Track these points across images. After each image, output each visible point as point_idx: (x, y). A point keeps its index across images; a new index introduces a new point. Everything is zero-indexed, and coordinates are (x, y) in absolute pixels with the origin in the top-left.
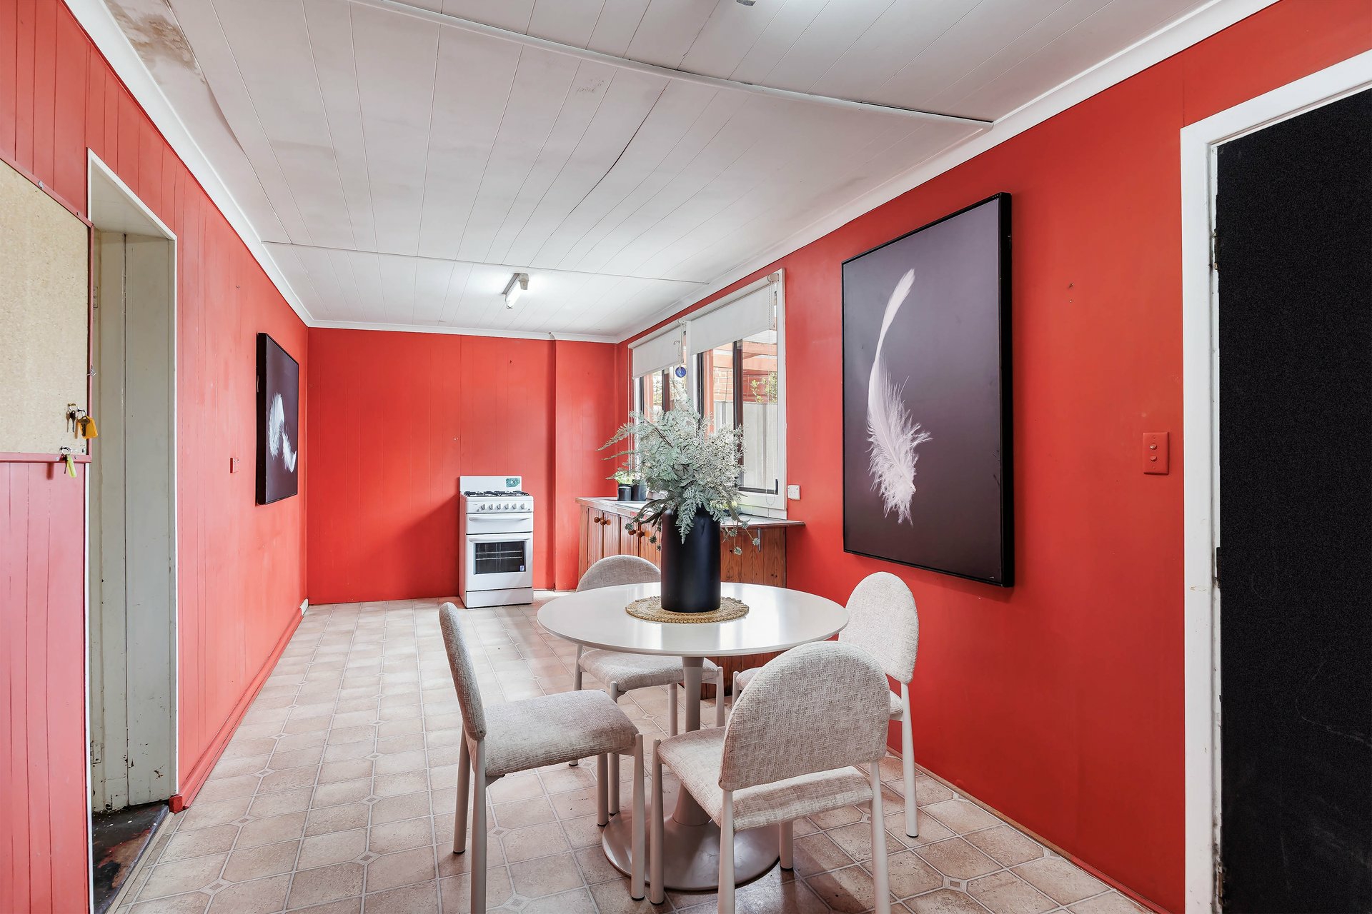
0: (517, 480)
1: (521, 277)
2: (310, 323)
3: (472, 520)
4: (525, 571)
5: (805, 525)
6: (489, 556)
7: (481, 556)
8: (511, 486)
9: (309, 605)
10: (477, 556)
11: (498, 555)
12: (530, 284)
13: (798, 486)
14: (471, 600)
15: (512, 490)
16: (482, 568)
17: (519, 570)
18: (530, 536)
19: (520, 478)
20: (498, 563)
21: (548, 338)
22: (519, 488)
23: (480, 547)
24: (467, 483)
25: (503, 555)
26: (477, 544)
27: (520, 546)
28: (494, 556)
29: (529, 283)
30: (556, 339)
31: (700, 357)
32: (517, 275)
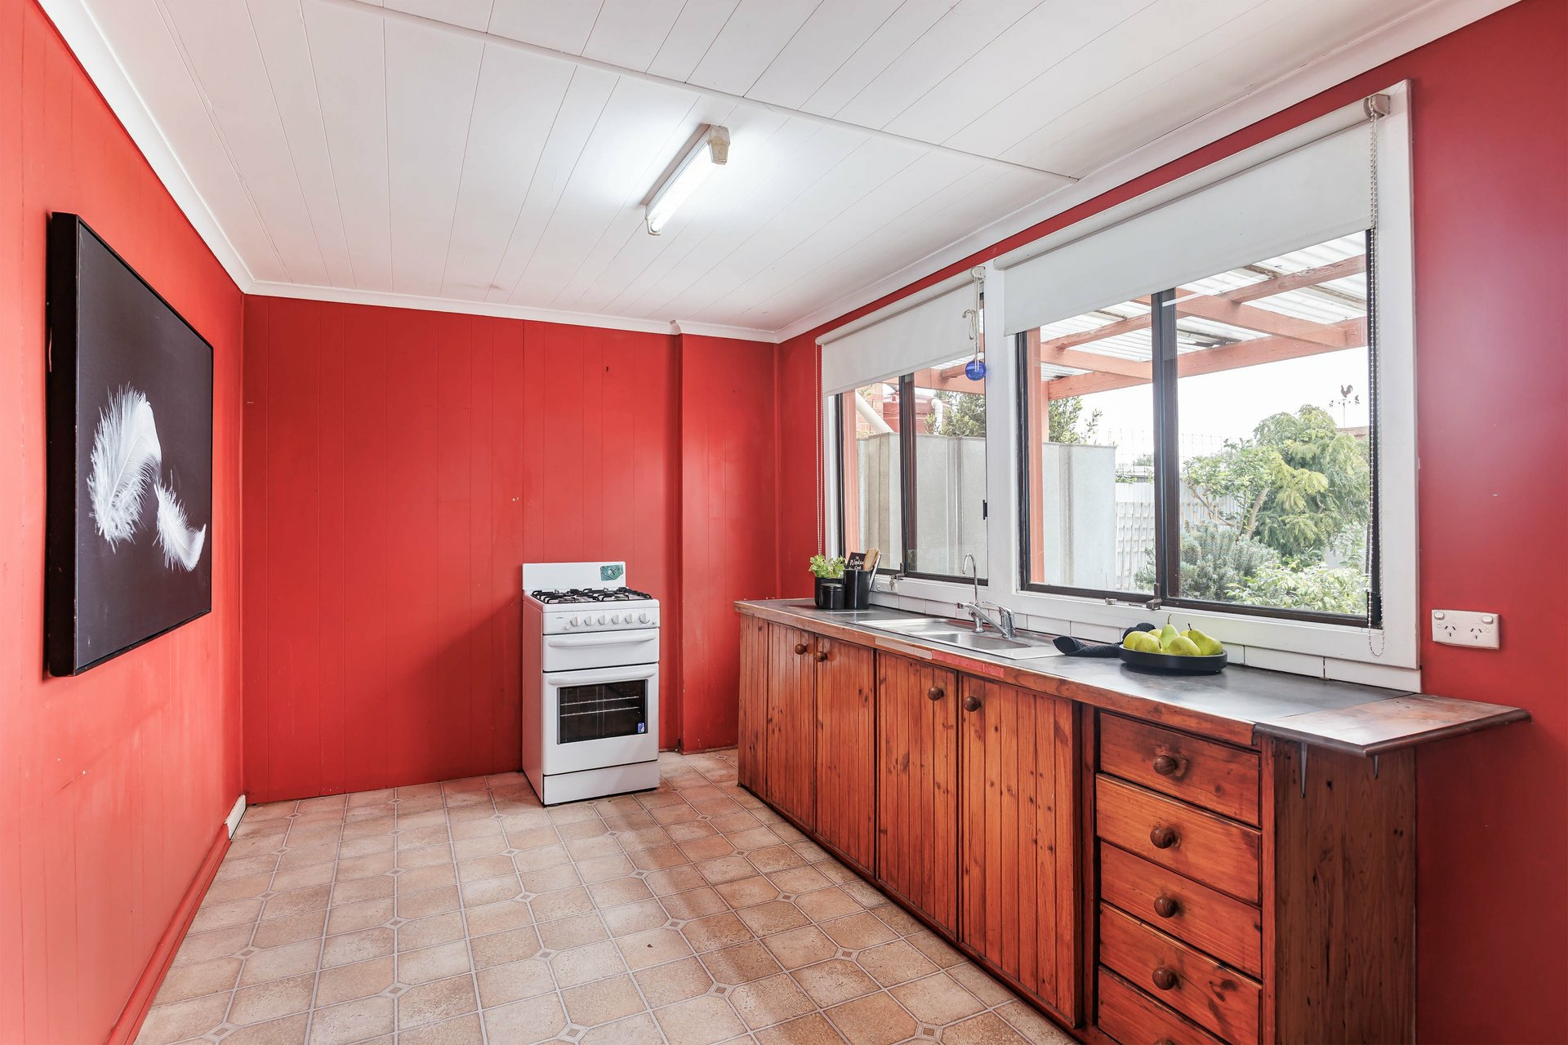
0: (618, 568)
1: (713, 133)
2: (248, 284)
3: (555, 646)
4: (646, 732)
5: (1528, 719)
6: (584, 708)
7: (571, 709)
8: (608, 578)
9: (247, 806)
10: (562, 710)
11: (600, 706)
12: (732, 152)
13: (1495, 616)
14: (552, 791)
15: (613, 585)
16: (570, 732)
17: (635, 732)
18: (655, 669)
19: (623, 564)
20: (601, 721)
21: (667, 330)
22: (621, 582)
23: (566, 693)
24: (537, 577)
25: (608, 705)
26: (561, 688)
27: (639, 686)
28: (593, 707)
29: (730, 148)
30: (684, 331)
31: (1021, 339)
32: (704, 129)
